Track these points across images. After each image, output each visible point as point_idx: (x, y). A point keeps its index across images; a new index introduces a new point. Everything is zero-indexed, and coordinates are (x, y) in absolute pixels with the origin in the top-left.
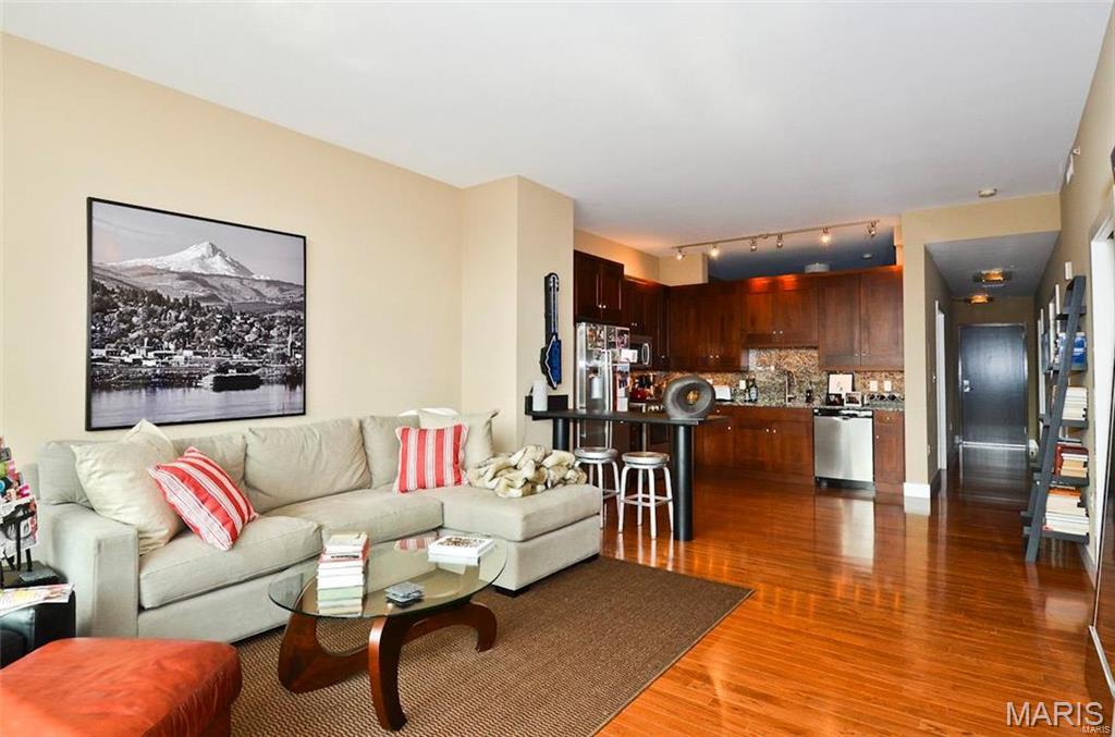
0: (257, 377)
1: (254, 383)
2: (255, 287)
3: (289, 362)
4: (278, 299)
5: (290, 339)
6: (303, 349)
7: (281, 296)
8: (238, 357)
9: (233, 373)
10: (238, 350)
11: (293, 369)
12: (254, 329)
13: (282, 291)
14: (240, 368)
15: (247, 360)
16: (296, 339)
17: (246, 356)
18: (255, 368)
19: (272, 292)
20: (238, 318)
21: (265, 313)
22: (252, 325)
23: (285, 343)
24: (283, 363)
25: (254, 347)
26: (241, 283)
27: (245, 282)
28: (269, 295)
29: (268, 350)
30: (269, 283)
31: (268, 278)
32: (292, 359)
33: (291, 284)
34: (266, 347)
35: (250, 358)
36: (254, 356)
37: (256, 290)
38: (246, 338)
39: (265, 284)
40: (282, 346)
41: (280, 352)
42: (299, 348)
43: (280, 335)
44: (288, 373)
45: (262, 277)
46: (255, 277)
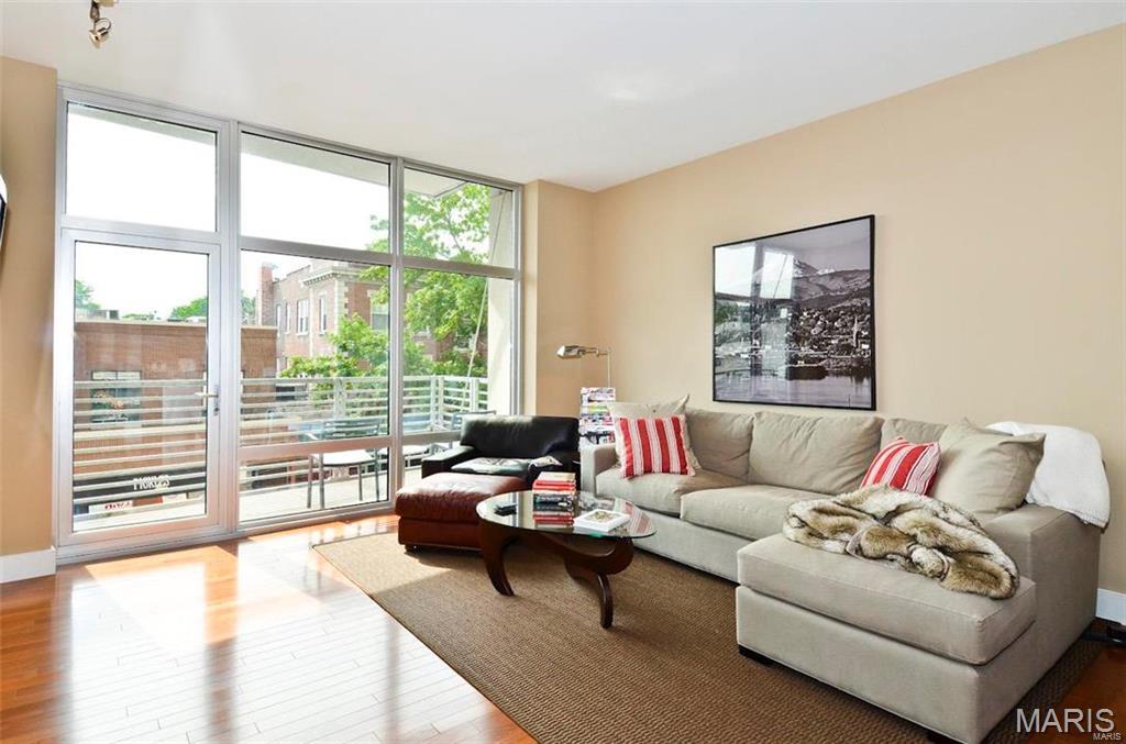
0: (822, 367)
1: (820, 374)
2: (820, 283)
3: (855, 353)
4: (842, 290)
5: (855, 329)
6: (871, 339)
7: (845, 286)
8: (805, 350)
9: (801, 363)
10: (806, 343)
11: (860, 360)
12: (819, 323)
13: (846, 280)
14: (808, 359)
15: (813, 352)
16: (863, 329)
17: (812, 348)
18: (821, 360)
19: (836, 284)
20: (805, 314)
21: (829, 306)
22: (817, 319)
23: (850, 333)
24: (848, 354)
25: (819, 340)
26: (808, 282)
27: (811, 280)
28: (832, 288)
29: (833, 342)
30: (832, 276)
31: (832, 271)
32: (858, 350)
33: (857, 271)
34: (830, 339)
35: (816, 350)
36: (819, 349)
37: (821, 286)
38: (812, 331)
39: (828, 278)
40: (847, 336)
41: (845, 342)
42: (866, 337)
43: (845, 326)
44: (854, 365)
45: (827, 271)
46: (820, 273)
